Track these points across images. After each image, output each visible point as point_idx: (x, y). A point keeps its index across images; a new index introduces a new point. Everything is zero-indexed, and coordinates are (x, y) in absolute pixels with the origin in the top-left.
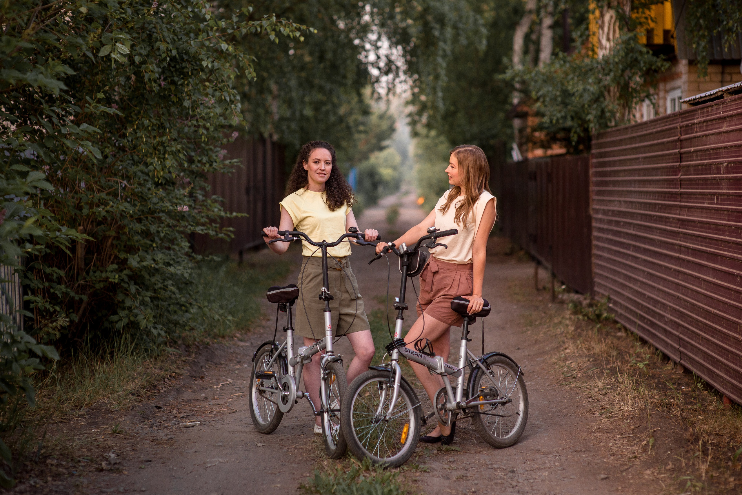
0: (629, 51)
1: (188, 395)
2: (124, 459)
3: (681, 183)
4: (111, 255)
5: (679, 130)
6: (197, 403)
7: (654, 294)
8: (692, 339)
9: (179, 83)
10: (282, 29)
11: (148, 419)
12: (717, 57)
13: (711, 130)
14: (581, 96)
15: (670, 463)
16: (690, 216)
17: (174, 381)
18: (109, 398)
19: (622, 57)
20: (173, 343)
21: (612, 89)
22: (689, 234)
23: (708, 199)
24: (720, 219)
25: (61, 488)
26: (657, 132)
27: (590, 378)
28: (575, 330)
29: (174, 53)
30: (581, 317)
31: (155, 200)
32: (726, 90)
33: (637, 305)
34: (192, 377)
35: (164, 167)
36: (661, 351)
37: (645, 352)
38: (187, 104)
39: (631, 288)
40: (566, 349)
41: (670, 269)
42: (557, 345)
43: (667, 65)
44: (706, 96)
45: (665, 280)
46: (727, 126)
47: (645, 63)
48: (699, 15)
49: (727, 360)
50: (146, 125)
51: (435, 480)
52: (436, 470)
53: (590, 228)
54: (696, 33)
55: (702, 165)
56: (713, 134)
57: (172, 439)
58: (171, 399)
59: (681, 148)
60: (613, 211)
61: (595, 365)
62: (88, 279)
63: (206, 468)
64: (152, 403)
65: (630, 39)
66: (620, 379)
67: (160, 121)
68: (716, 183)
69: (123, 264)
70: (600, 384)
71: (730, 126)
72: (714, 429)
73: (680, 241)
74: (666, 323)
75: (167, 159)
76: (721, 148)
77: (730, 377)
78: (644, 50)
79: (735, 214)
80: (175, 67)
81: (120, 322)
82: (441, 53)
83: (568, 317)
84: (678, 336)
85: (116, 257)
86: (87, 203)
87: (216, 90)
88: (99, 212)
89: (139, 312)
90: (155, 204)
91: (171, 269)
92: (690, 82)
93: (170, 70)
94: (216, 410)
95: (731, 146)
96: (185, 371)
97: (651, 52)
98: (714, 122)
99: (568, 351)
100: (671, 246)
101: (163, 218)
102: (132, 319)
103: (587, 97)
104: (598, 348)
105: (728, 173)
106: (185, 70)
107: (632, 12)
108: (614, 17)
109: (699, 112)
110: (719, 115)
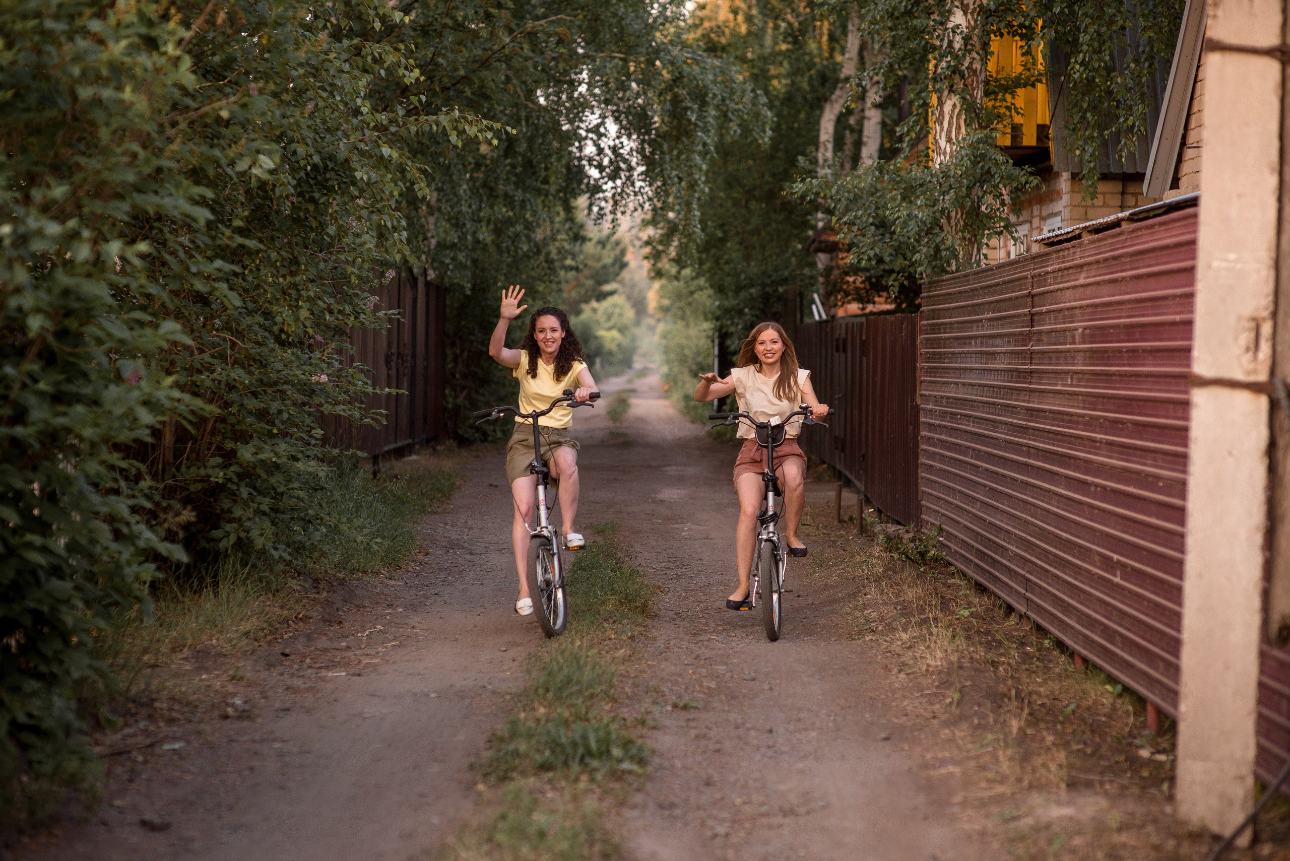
0: (978, 158)
1: (322, 642)
2: (254, 707)
3: (1032, 356)
4: (211, 443)
5: (1030, 280)
6: (337, 653)
7: (996, 518)
8: (1040, 579)
9: (321, 201)
10: (467, 127)
11: (274, 666)
12: (1113, 169)
13: (1068, 281)
14: (905, 224)
15: (976, 719)
16: (1041, 403)
17: (301, 624)
18: (218, 640)
19: (968, 168)
21: (953, 214)
22: (1039, 430)
23: (1061, 379)
24: (1073, 407)
25: (179, 734)
26: (1004, 283)
27: (893, 630)
28: (885, 572)
29: (316, 159)
30: (896, 556)
31: (279, 366)
32: (1085, 228)
33: (976, 536)
34: (326, 621)
35: (297, 319)
36: (1005, 601)
37: (979, 603)
38: (332, 230)
39: (968, 512)
40: (866, 594)
41: (1016, 480)
42: (855, 591)
43: (1035, 181)
44: (1062, 234)
45: (1010, 496)
46: (1084, 278)
47: (1002, 177)
48: (1085, 106)
49: (1080, 602)
50: (273, 260)
51: (667, 738)
53: (917, 425)
54: (1080, 133)
55: (1055, 331)
56: (1068, 288)
57: (312, 688)
58: (300, 647)
59: (1033, 307)
60: (948, 398)
61: (903, 615)
62: (179, 478)
64: (276, 650)
65: (979, 141)
66: (934, 630)
67: (292, 254)
68: (1068, 354)
69: (230, 457)
70: (905, 637)
71: (1087, 278)
72: (1052, 692)
73: (1029, 439)
74: (1010, 559)
75: (301, 307)
76: (1076, 308)
77: (1082, 626)
78: (1001, 158)
79: (1092, 399)
80: (315, 178)
81: (225, 540)
83: (877, 555)
84: (1024, 577)
85: (219, 448)
86: (185, 369)
87: (372, 212)
88: (202, 381)
89: (253, 526)
90: (279, 371)
91: (300, 465)
92: (1073, 205)
93: (308, 182)
94: (366, 661)
95: (1087, 306)
96: (316, 613)
97: (1011, 161)
98: (1071, 271)
99: (868, 597)
100: (1017, 448)
101: (289, 393)
102: (243, 535)
103: (913, 227)
104: (911, 594)
105: (1084, 343)
106: (330, 183)
107: (986, 100)
108: (958, 106)
109: (1054, 256)
110: (1076, 262)
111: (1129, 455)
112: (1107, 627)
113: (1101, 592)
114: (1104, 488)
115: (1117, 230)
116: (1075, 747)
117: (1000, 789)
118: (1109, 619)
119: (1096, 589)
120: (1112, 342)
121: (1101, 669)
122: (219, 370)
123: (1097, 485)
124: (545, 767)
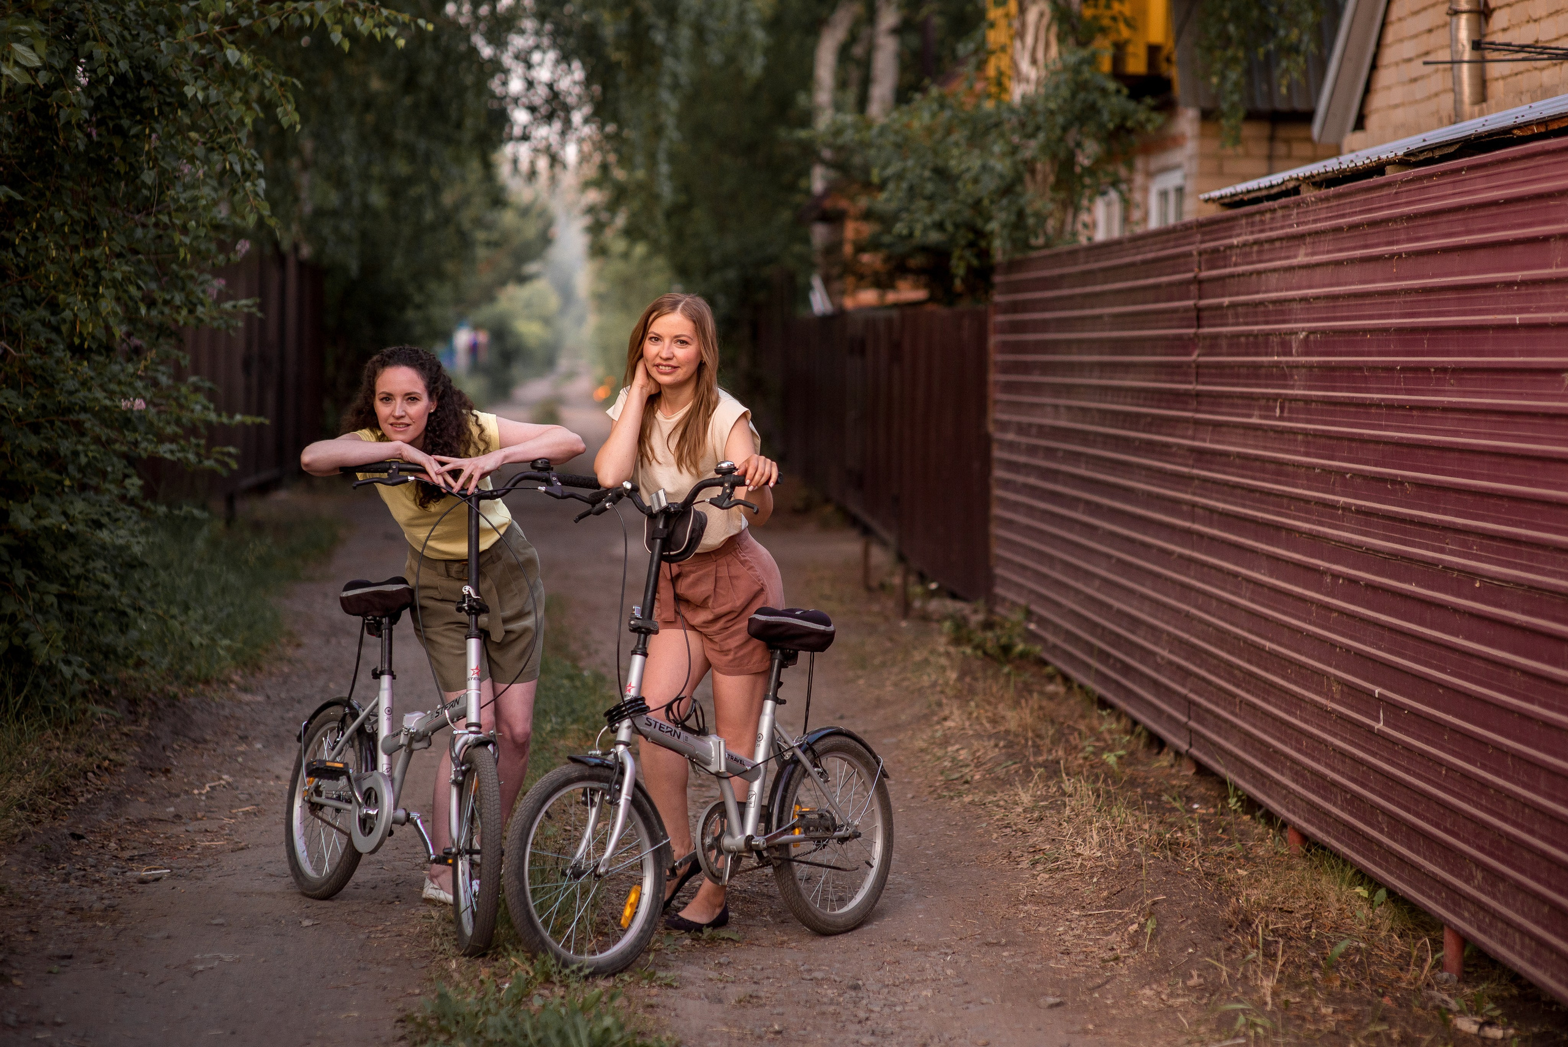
0: (1079, 86)
1: (138, 808)
2: (12, 951)
3: (1199, 371)
5: (1196, 258)
6: (160, 828)
7: (1131, 606)
8: (1217, 705)
9: (133, 131)
10: (357, 20)
11: (57, 862)
12: (1261, 105)
13: (1272, 260)
15: (1195, 973)
16: (1218, 442)
17: (106, 777)
19: (1065, 100)
20: (103, 695)
21: (1039, 166)
22: (1215, 482)
23: (1260, 408)
24: (1287, 452)
26: (1145, 262)
27: (1004, 782)
28: (960, 678)
29: (124, 66)
30: (969, 650)
31: (71, 385)
32: (1305, 178)
33: (1093, 627)
34: (144, 769)
35: (95, 315)
36: (1146, 727)
38: (149, 177)
39: (1078, 592)
40: (945, 719)
41: (1170, 553)
42: (925, 711)
43: (1158, 118)
44: (1260, 189)
45: (1158, 576)
46: (1307, 255)
47: (1112, 114)
49: (1299, 751)
50: (58, 222)
51: (692, 1005)
52: (693, 984)
53: (987, 461)
54: (1218, 53)
55: (1248, 335)
56: (1275, 270)
57: (113, 907)
58: (102, 817)
59: (1200, 298)
60: (1041, 427)
61: (1010, 756)
63: (194, 974)
64: (64, 826)
65: (1082, 62)
66: (1068, 787)
67: (89, 214)
68: (1281, 374)
70: (1026, 798)
71: (1313, 254)
72: (1273, 899)
73: (1194, 494)
74: (1157, 668)
75: (103, 296)
76: (1292, 300)
77: (1303, 786)
78: (1112, 86)
79: (1323, 441)
80: (123, 97)
82: (667, 80)
83: (942, 649)
84: (1185, 698)
87: (212, 149)
89: (32, 629)
90: (71, 393)
91: (104, 535)
92: (1203, 156)
93: (113, 103)
94: (203, 842)
95: (1317, 298)
96: (130, 757)
97: (1125, 91)
98: (1278, 244)
99: (949, 724)
100: (1173, 506)
101: (88, 425)
102: (17, 641)
103: (989, 184)
104: (1013, 719)
105: (1307, 354)
106: (146, 105)
108: (1048, 14)
109: (1244, 221)
110: (1289, 230)
111: (1405, 532)
112: (1356, 796)
113: (1344, 739)
114: (1353, 581)
115: (1377, 180)
118: (1363, 785)
119: (1335, 735)
120: (1370, 354)
121: (1346, 861)
123: (1336, 576)
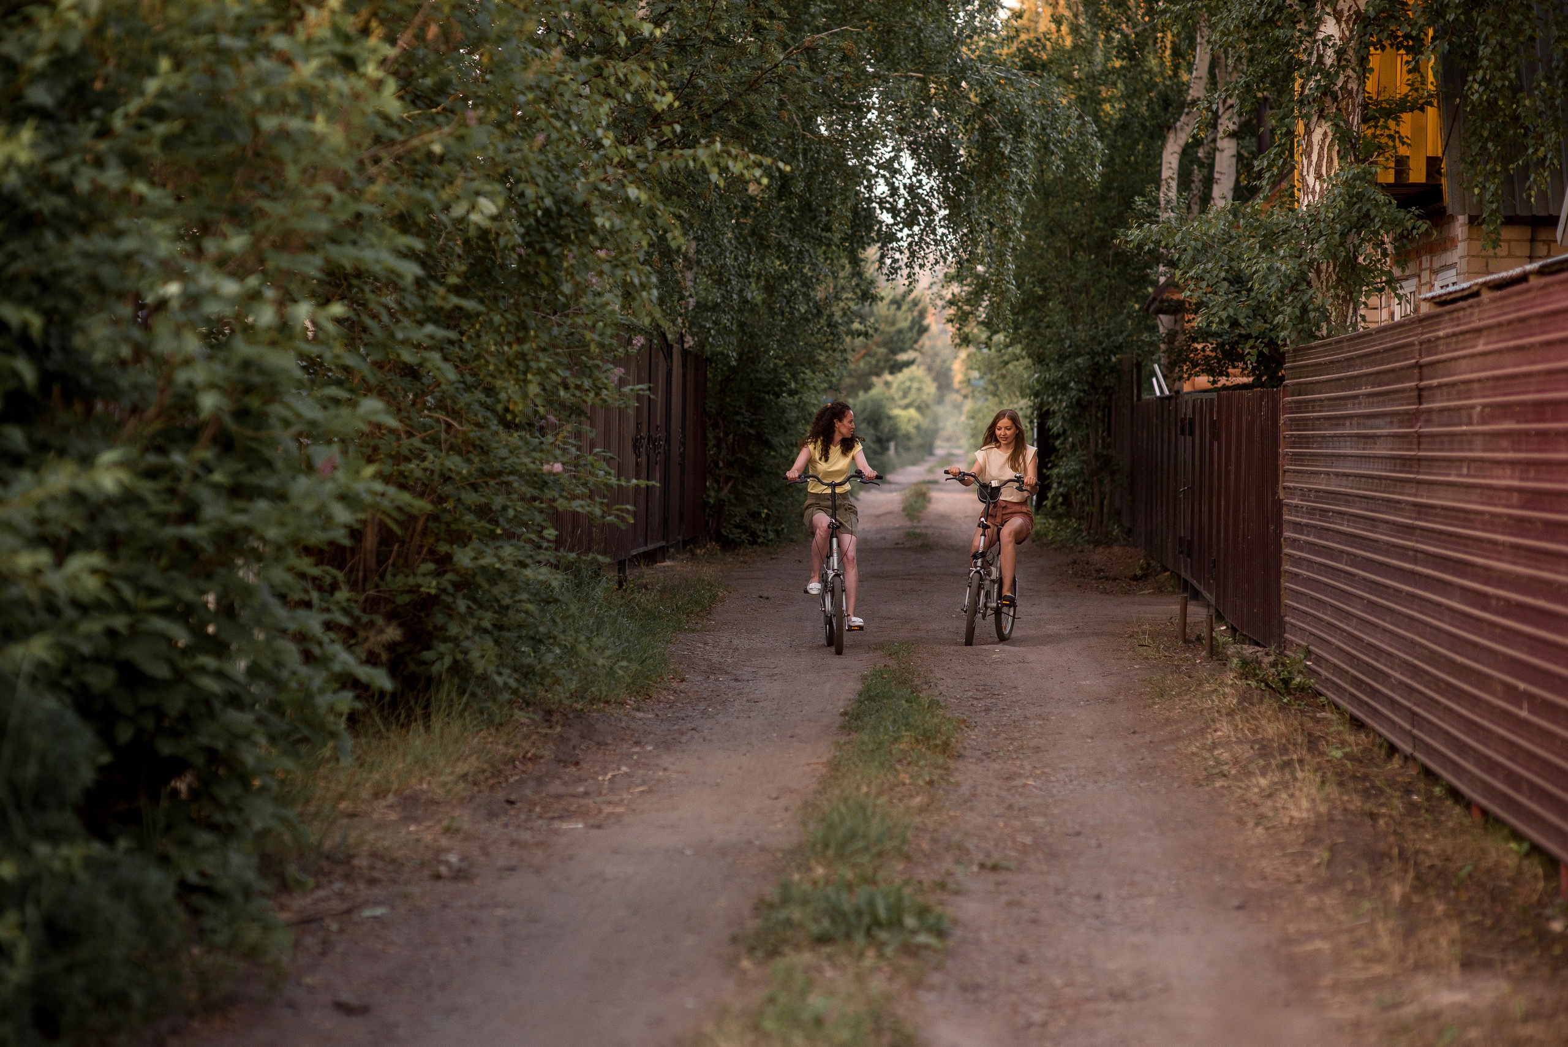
0: (1354, 198)
1: (556, 787)
2: (472, 865)
3: (1419, 439)
4: (422, 546)
5: (1417, 347)
6: (574, 800)
7: (1376, 638)
8: (1430, 712)
9: (556, 252)
10: (731, 163)
11: (497, 816)
12: (1520, 211)
13: (1464, 348)
14: (1265, 279)
16: (1431, 498)
17: (530, 765)
18: (429, 783)
19: (1342, 211)
20: (525, 705)
21: (1324, 267)
22: (1428, 530)
23: (1455, 468)
24: (1471, 502)
25: (381, 898)
26: (1386, 350)
27: (1249, 774)
28: (1239, 703)
29: (548, 202)
30: (1253, 684)
31: (503, 453)
32: (1485, 284)
33: (1351, 659)
34: (559, 761)
35: (525, 395)
36: (1386, 740)
37: (1356, 741)
38: (567, 288)
39: (1342, 631)
40: (1216, 731)
41: (1400, 591)
42: (1203, 726)
43: (1424, 226)
44: (1457, 292)
45: (1393, 611)
46: (1484, 345)
47: (1383, 222)
48: (1485, 134)
49: (1478, 741)
50: (496, 324)
51: (972, 904)
53: (1279, 523)
54: (1479, 168)
55: (1448, 409)
56: (1464, 357)
57: (543, 843)
58: (528, 792)
59: (1421, 380)
60: (1317, 491)
61: (1261, 756)
62: (384, 588)
63: (605, 881)
64: (501, 795)
65: (1356, 177)
66: (1299, 775)
67: (519, 317)
68: (1467, 440)
69: (444, 562)
70: (1263, 783)
71: (1487, 344)
73: (1417, 542)
74: (1393, 688)
75: (530, 382)
76: (1474, 381)
77: (1481, 769)
78: (1381, 198)
79: (1493, 492)
80: (547, 225)
81: (438, 664)
83: (1230, 682)
84: (1410, 709)
85: (432, 552)
86: (390, 456)
87: (616, 266)
88: (411, 471)
89: (472, 647)
90: (503, 459)
91: (528, 572)
92: (1471, 256)
93: (538, 231)
94: (607, 809)
95: (1488, 379)
96: (548, 752)
97: (1394, 202)
98: (1467, 336)
99: (1219, 734)
100: (1402, 552)
101: (516, 485)
102: (459, 657)
104: (1271, 729)
105: (1483, 423)
106: (564, 232)
107: (1363, 127)
108: (1330, 134)
109: (1447, 317)
110: (1473, 325)
111: (1538, 561)
112: (1511, 772)
113: (1505, 728)
114: (1508, 601)
115: (1523, 286)
116: (1471, 918)
117: (1378, 969)
118: (1514, 762)
119: (1499, 725)
121: (1504, 823)
122: (431, 457)
123: (1498, 598)
124: (823, 939)
